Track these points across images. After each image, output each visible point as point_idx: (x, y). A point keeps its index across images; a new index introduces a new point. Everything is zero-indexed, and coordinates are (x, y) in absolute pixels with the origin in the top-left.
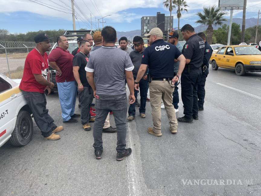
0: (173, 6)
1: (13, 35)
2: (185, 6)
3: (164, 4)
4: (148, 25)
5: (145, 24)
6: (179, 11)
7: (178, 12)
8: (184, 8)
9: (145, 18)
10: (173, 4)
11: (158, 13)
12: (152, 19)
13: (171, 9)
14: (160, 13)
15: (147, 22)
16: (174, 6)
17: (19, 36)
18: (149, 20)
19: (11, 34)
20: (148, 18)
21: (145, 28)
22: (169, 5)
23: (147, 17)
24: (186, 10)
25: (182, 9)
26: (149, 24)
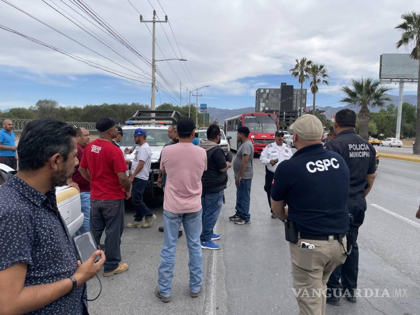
0: (305, 76)
1: (64, 108)
2: (324, 76)
3: (292, 72)
4: (267, 101)
5: (262, 100)
6: (315, 83)
7: (313, 85)
8: (322, 79)
9: (262, 91)
10: (305, 73)
11: (282, 83)
12: (273, 92)
13: (301, 80)
14: (286, 83)
15: (265, 96)
16: (307, 76)
17: (72, 110)
18: (268, 95)
19: (61, 107)
20: (268, 91)
21: (262, 105)
22: (300, 73)
23: (265, 90)
24: (326, 82)
25: (319, 80)
26: (268, 99)
